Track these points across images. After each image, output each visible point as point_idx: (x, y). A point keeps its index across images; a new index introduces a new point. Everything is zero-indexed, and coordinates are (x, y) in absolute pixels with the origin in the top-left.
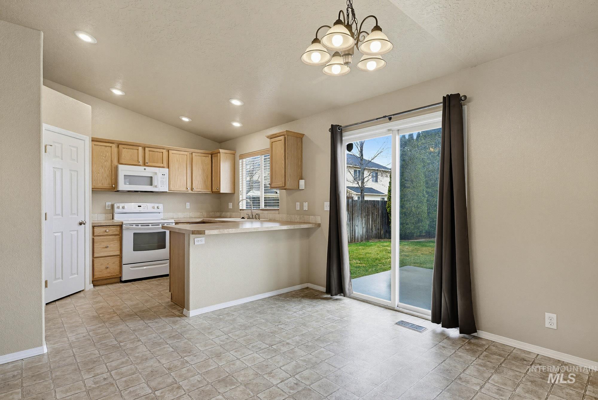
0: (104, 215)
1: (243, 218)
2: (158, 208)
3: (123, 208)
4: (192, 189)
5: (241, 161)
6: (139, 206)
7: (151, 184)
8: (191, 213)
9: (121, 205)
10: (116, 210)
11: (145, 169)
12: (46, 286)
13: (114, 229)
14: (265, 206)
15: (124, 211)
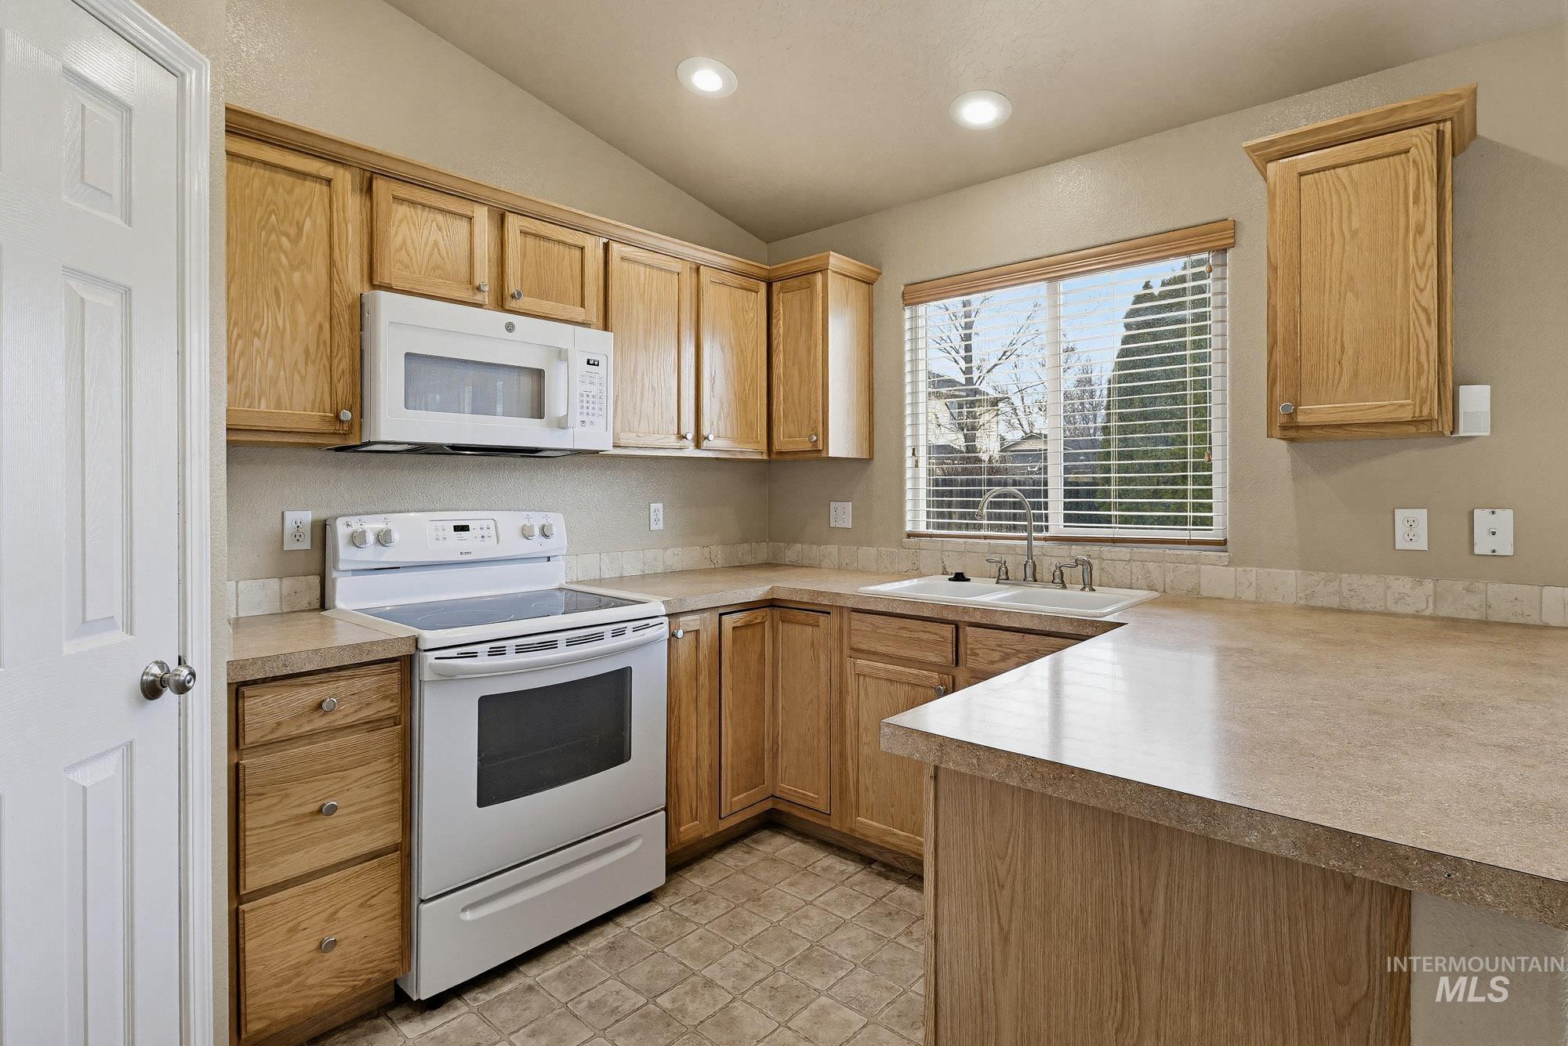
0: (274, 583)
1: (959, 577)
2: (544, 534)
3: (383, 539)
4: (697, 439)
5: (907, 313)
6: (457, 528)
7: (538, 412)
8: (669, 552)
9: (372, 525)
10: (346, 555)
11: (510, 327)
13: (366, 683)
14: (1068, 518)
15: (388, 556)
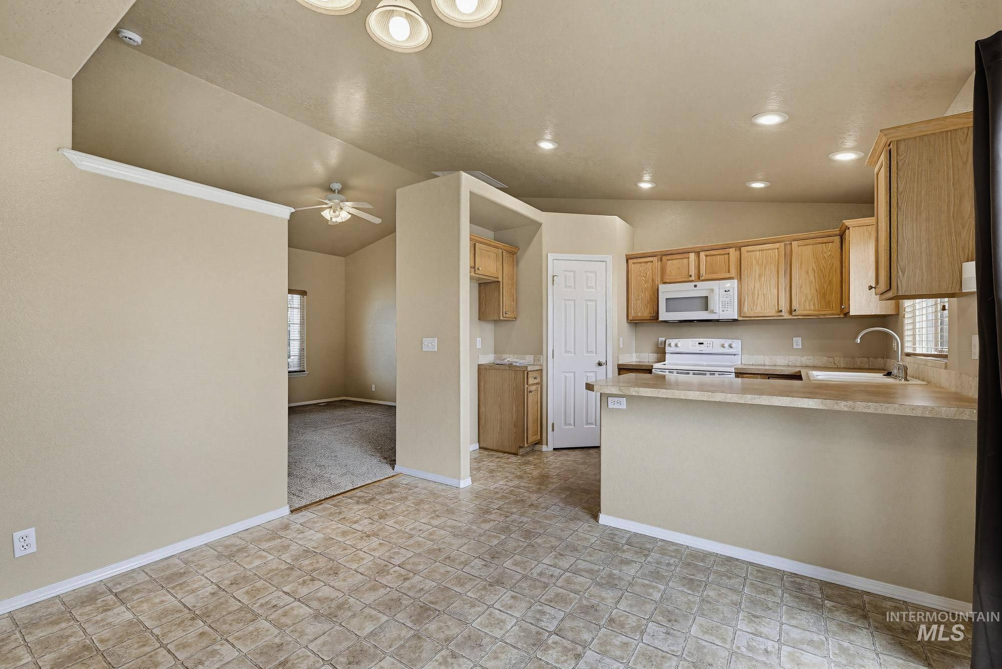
0: (656, 355)
2: (730, 346)
3: (676, 345)
4: (791, 312)
6: (699, 344)
7: (706, 309)
8: (805, 358)
9: (673, 342)
10: (668, 349)
11: (695, 286)
12: (553, 430)
15: (678, 350)
